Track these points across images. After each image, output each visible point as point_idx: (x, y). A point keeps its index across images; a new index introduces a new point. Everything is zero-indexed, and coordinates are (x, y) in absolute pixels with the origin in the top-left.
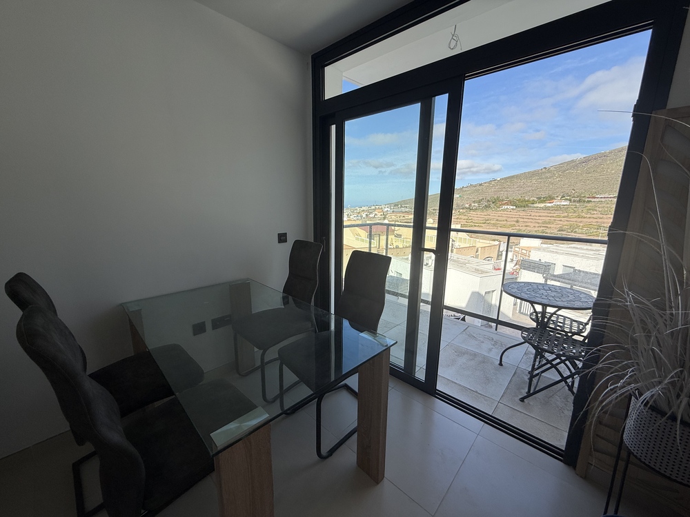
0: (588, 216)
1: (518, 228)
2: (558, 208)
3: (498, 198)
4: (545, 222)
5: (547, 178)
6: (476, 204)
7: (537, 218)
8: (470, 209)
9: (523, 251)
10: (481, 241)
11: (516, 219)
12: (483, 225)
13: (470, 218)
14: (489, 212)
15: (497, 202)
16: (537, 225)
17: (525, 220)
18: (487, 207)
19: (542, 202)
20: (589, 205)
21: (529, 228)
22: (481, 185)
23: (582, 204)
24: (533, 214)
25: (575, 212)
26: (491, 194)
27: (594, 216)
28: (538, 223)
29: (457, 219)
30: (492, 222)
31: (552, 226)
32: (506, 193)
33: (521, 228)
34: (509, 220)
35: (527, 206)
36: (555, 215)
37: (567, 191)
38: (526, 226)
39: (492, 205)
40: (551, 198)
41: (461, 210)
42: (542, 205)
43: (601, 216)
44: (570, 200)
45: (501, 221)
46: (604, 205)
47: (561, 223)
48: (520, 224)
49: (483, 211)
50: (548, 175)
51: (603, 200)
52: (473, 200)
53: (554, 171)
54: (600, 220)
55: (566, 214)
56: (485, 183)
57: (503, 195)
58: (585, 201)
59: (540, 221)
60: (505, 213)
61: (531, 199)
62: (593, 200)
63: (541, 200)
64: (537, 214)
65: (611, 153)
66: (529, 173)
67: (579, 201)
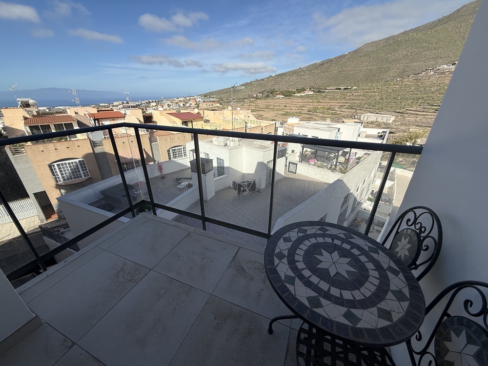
0: (323, 101)
1: (286, 111)
2: (308, 96)
3: (274, 89)
4: (301, 106)
5: (301, 75)
6: (261, 95)
7: (297, 103)
8: (257, 98)
9: (290, 127)
10: (264, 121)
11: (284, 105)
12: (265, 110)
13: (257, 105)
14: (269, 100)
15: (272, 93)
16: (297, 108)
17: (290, 105)
18: (267, 96)
19: (299, 92)
20: (323, 94)
21: (292, 111)
22: (263, 80)
23: (320, 93)
24: (294, 101)
25: (316, 99)
26: (269, 87)
27: (326, 101)
28: (297, 107)
29: (249, 105)
30: (271, 107)
31: (304, 108)
32: (278, 86)
33: (288, 111)
34: (281, 105)
35: (291, 96)
36: (306, 101)
37: (312, 85)
38: (291, 109)
39: (271, 95)
40: (304, 90)
41: (251, 99)
42: (299, 95)
43: (329, 101)
44: (314, 91)
45: (276, 106)
46: (331, 94)
47: (309, 106)
48: (288, 108)
49: (265, 100)
50: (302, 73)
51: (330, 91)
52: (259, 91)
53: (305, 70)
54: (329, 104)
55: (312, 101)
56: (265, 78)
57: (276, 87)
58: (321, 92)
59: (298, 106)
60: (279, 100)
61: (293, 90)
62: (325, 91)
63: (299, 91)
64: (297, 101)
65: (335, 59)
66: (291, 71)
67: (319, 92)
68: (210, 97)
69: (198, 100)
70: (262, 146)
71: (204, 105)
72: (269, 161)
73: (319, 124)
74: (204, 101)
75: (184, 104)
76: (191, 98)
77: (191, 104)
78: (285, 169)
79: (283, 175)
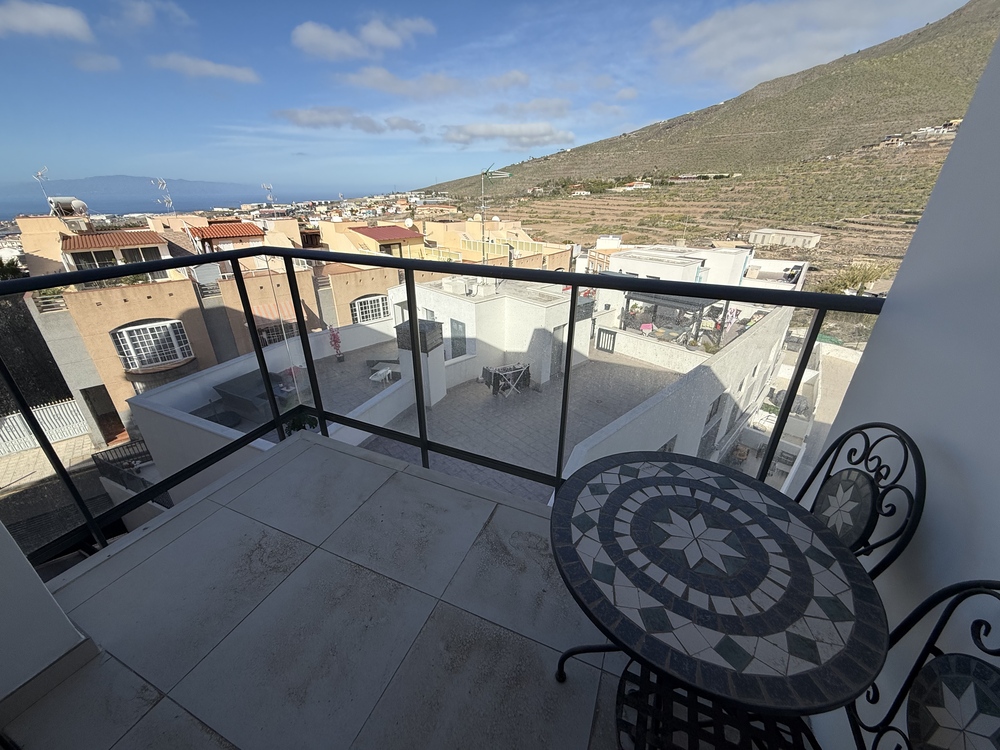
0: (671, 203)
1: (593, 223)
2: (639, 193)
3: (569, 179)
4: (624, 214)
5: (626, 149)
6: (541, 190)
7: (615, 208)
8: (533, 196)
9: (601, 256)
10: (549, 245)
11: (590, 211)
12: (551, 220)
13: (534, 210)
14: (559, 200)
15: (565, 186)
16: (616, 218)
17: (602, 211)
18: (556, 193)
19: (622, 184)
20: (672, 188)
21: (606, 223)
22: (546, 159)
23: (664, 187)
24: (611, 203)
25: (657, 198)
26: (559, 173)
27: (676, 203)
28: (617, 215)
29: (518, 212)
30: (563, 216)
31: (631, 218)
32: (578, 171)
33: (597, 223)
34: (582, 212)
35: (605, 191)
36: (635, 203)
37: (649, 170)
38: (603, 220)
39: (562, 191)
40: (630, 180)
41: (522, 199)
42: (621, 189)
43: (684, 203)
44: (652, 182)
45: (573, 213)
46: (687, 188)
47: (642, 214)
48: (597, 217)
49: (550, 200)
50: (628, 145)
51: (686, 181)
52: (538, 182)
53: (635, 139)
54: (682, 209)
55: (647, 202)
56: (552, 156)
57: (574, 174)
58: (667, 183)
59: (619, 213)
60: (578, 201)
61: (609, 181)
62: (676, 182)
63: (621, 182)
64: (616, 203)
65: (696, 115)
66: (605, 141)
67: (662, 184)
68: (437, 195)
69: (413, 200)
70: (543, 295)
71: (426, 212)
72: (559, 328)
73: (661, 250)
74: (425, 203)
75: (383, 209)
76: (398, 195)
77: (398, 209)
78: (592, 344)
79: (587, 355)
